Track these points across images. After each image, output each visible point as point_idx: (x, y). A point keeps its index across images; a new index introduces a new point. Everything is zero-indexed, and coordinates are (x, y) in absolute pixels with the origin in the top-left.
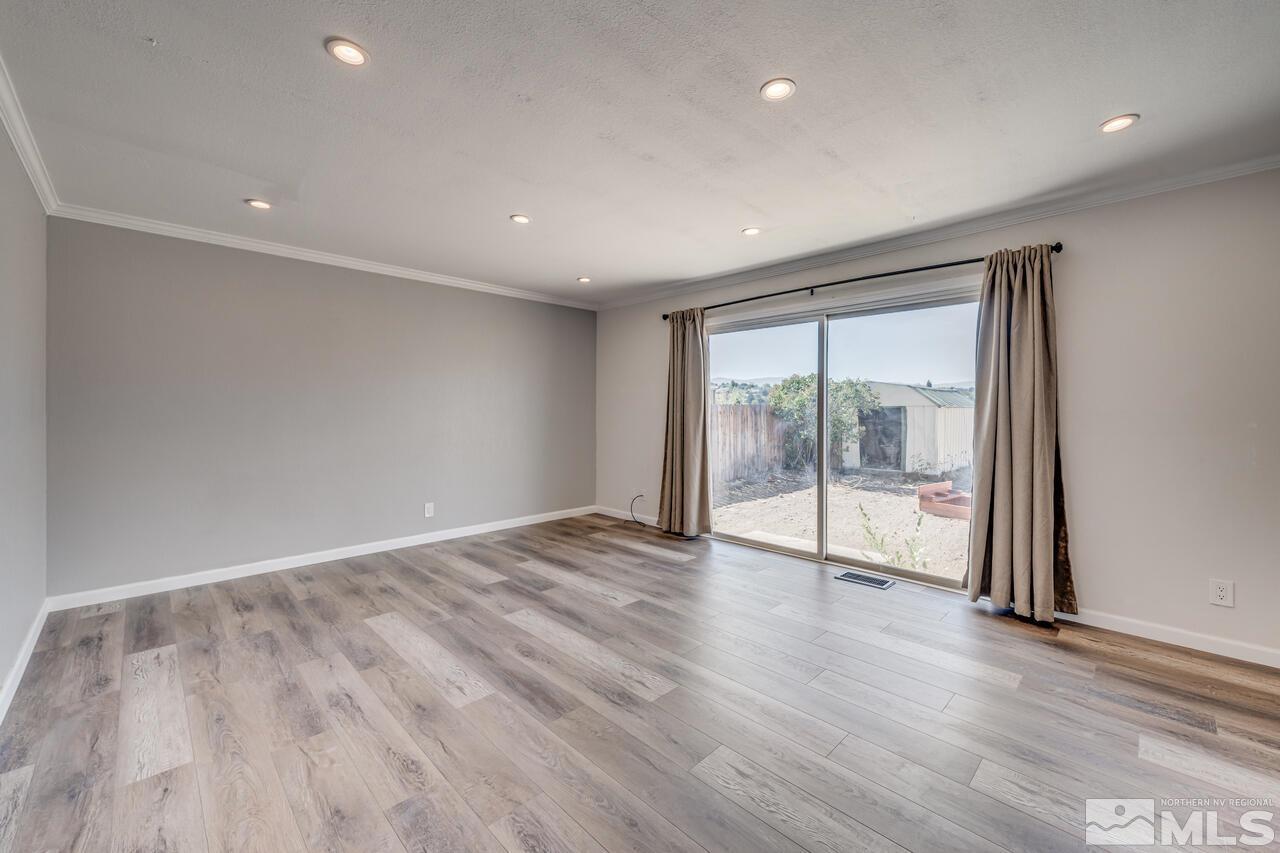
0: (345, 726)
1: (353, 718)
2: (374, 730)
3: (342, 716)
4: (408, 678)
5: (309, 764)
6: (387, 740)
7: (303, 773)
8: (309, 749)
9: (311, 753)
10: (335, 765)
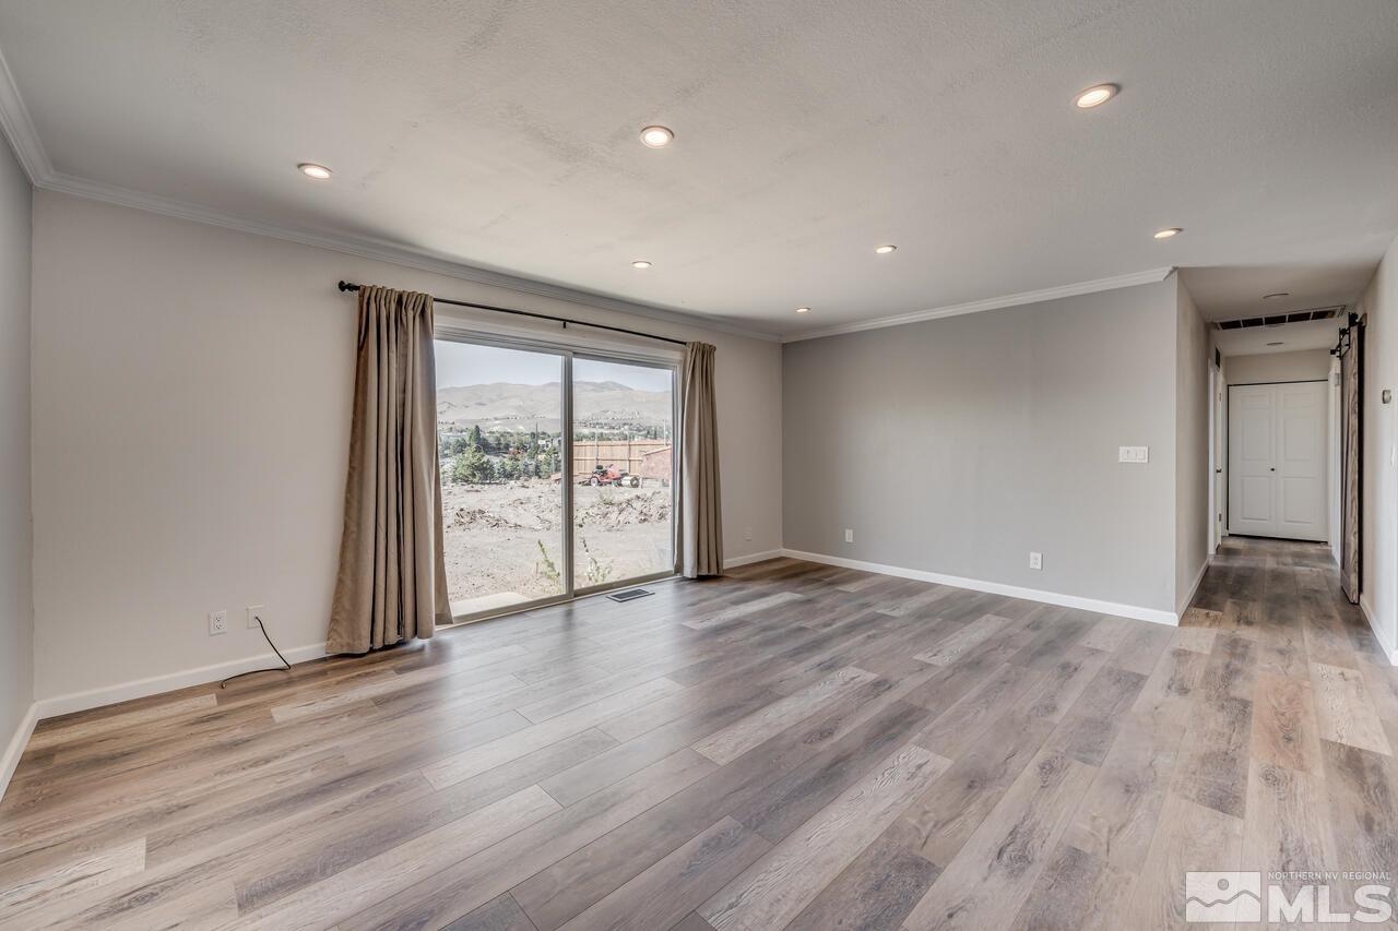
0: (1046, 832)
1: (1031, 831)
2: (1030, 807)
3: (1037, 843)
4: (926, 812)
5: (1114, 833)
6: (1035, 792)
7: (1126, 831)
8: (1100, 844)
9: (1104, 840)
10: (1095, 814)
